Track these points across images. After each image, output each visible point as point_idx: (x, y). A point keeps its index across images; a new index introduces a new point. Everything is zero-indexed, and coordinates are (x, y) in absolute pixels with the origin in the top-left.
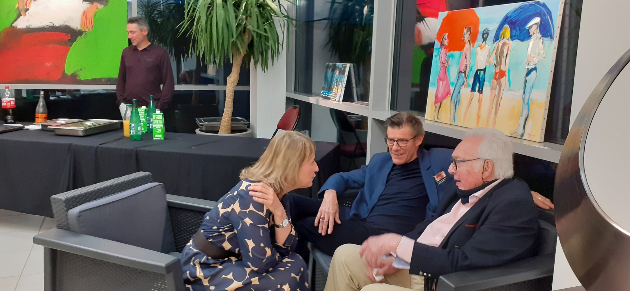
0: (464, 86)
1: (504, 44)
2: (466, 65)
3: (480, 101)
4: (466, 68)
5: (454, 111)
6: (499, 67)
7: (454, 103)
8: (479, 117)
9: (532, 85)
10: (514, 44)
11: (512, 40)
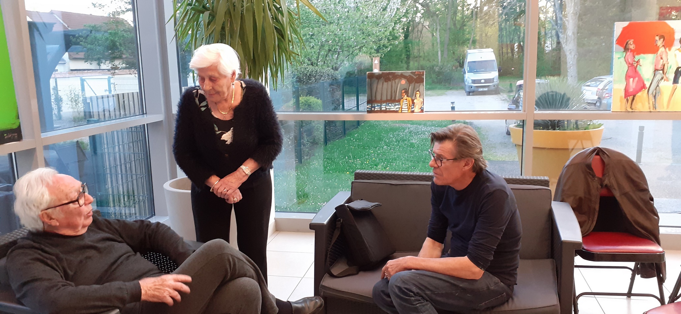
2: (663, 64)
5: (653, 100)
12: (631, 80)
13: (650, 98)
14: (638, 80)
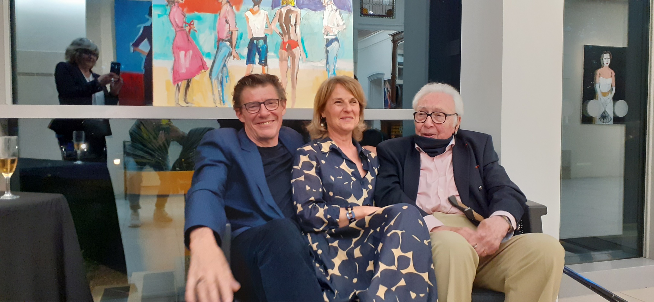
0: (232, 57)
1: (289, 11)
2: (230, 32)
4: (230, 34)
5: (220, 89)
6: (287, 36)
7: (218, 80)
9: (335, 56)
10: (302, 13)
11: (300, 9)
12: (182, 53)
13: (214, 85)
14: (193, 54)
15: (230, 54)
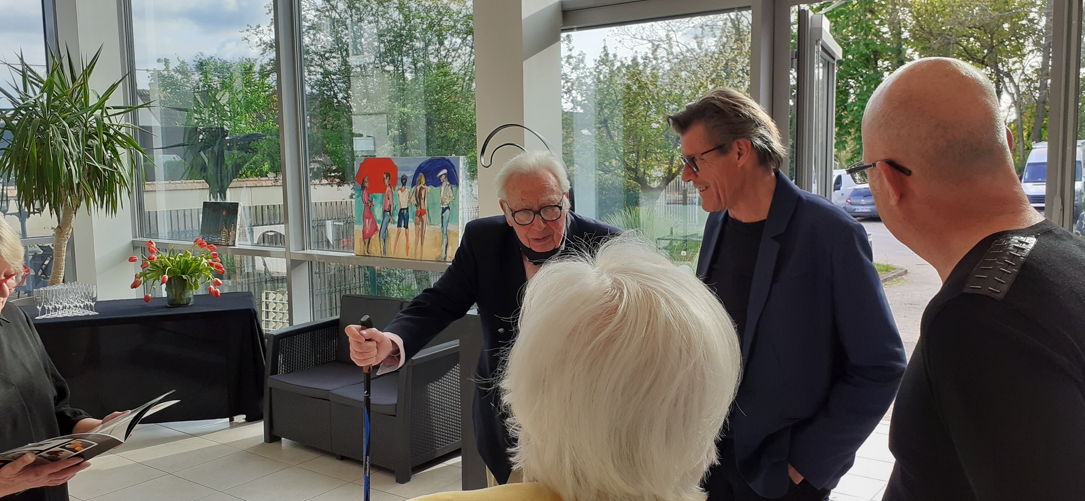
1: (421, 188)
3: (407, 235)
4: (390, 207)
5: (383, 244)
6: (419, 206)
7: (383, 238)
8: (408, 248)
9: (447, 220)
10: (429, 188)
11: (428, 186)
12: (367, 221)
13: (381, 242)
14: (372, 221)
15: (389, 221)
